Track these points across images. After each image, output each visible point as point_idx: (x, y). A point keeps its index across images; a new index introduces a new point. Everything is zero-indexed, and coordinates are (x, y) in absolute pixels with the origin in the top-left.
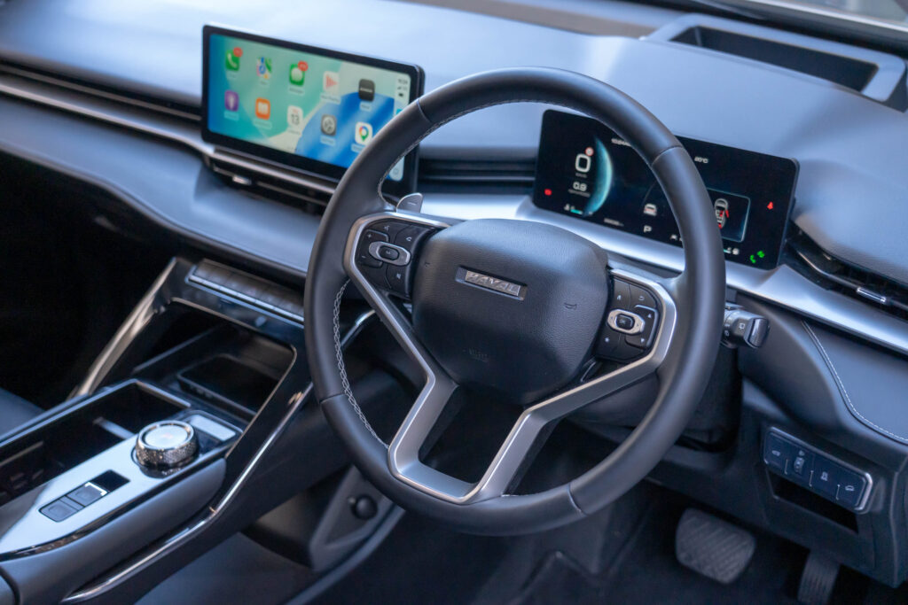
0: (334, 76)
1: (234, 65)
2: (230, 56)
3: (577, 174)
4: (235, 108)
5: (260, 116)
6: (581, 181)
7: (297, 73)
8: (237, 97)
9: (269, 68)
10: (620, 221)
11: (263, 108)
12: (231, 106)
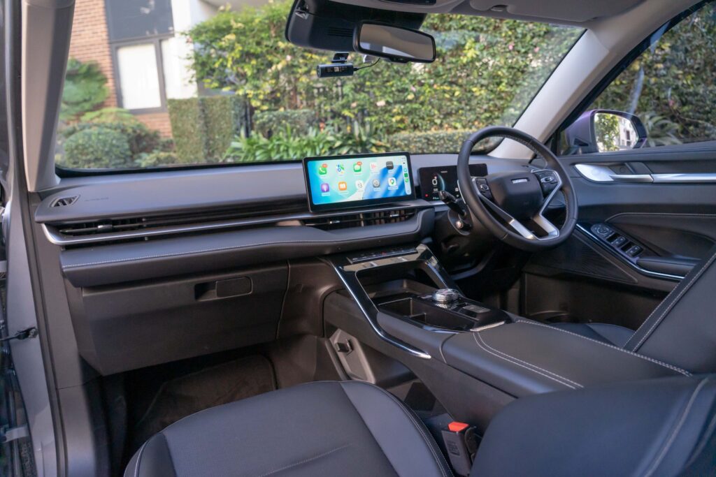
0: (375, 164)
1: (324, 172)
2: (320, 169)
3: (434, 186)
4: (328, 190)
5: (341, 190)
6: (436, 188)
7: (357, 167)
8: (327, 185)
9: (343, 169)
11: (343, 186)
12: (325, 190)
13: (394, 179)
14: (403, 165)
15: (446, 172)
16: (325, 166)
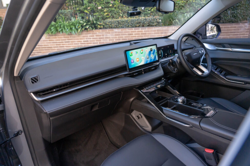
0: (147, 50)
1: (132, 55)
2: (130, 54)
4: (133, 62)
5: (137, 61)
6: (160, 55)
7: (142, 52)
8: (133, 60)
9: (137, 53)
10: (164, 57)
11: (138, 60)
12: (132, 62)
13: (153, 55)
14: (155, 49)
15: (163, 48)
16: (132, 53)
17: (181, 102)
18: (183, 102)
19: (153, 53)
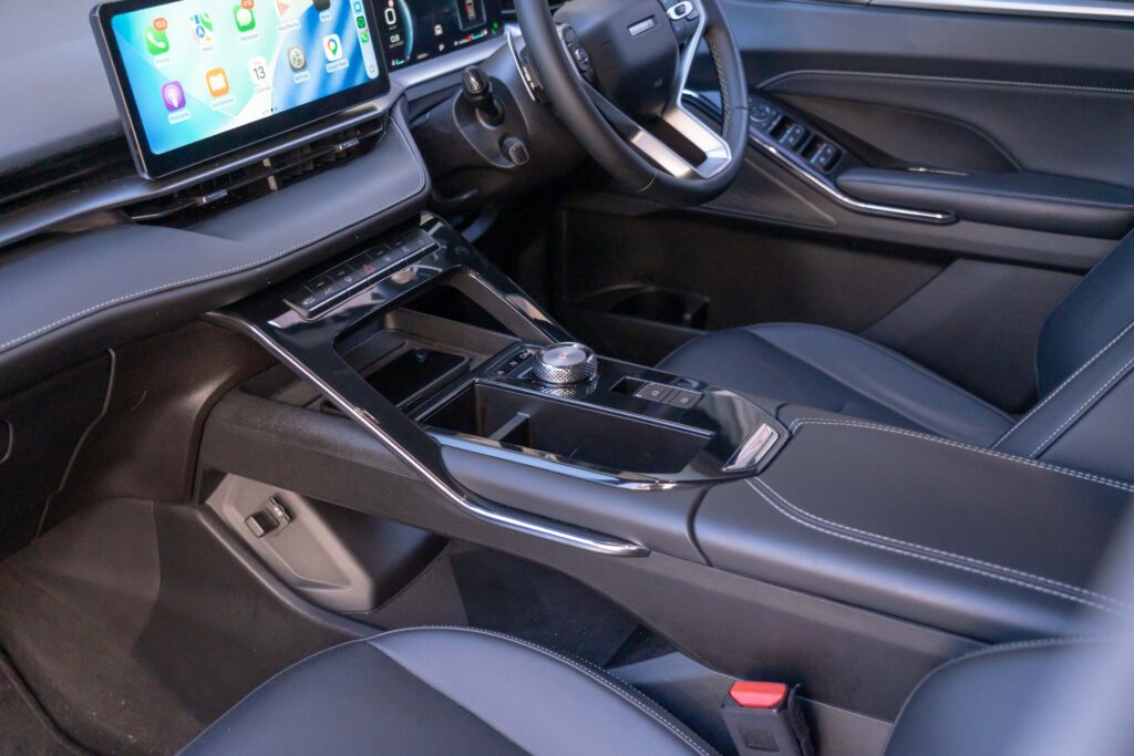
1: (162, 45)
2: (150, 36)
3: (391, 29)
4: (182, 104)
5: (216, 94)
6: (394, 33)
7: (243, 16)
8: (178, 85)
9: (209, 25)
10: (426, 52)
11: (218, 83)
12: (176, 104)
13: (336, 37)
16: (161, 25)
17: (565, 386)
18: (578, 382)
19: (339, 29)
